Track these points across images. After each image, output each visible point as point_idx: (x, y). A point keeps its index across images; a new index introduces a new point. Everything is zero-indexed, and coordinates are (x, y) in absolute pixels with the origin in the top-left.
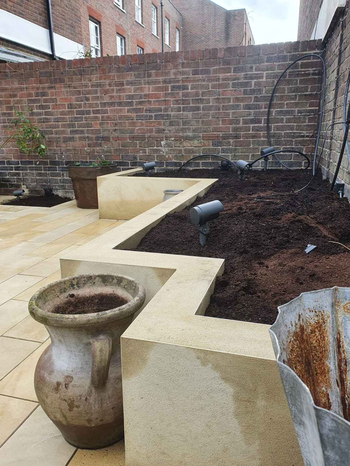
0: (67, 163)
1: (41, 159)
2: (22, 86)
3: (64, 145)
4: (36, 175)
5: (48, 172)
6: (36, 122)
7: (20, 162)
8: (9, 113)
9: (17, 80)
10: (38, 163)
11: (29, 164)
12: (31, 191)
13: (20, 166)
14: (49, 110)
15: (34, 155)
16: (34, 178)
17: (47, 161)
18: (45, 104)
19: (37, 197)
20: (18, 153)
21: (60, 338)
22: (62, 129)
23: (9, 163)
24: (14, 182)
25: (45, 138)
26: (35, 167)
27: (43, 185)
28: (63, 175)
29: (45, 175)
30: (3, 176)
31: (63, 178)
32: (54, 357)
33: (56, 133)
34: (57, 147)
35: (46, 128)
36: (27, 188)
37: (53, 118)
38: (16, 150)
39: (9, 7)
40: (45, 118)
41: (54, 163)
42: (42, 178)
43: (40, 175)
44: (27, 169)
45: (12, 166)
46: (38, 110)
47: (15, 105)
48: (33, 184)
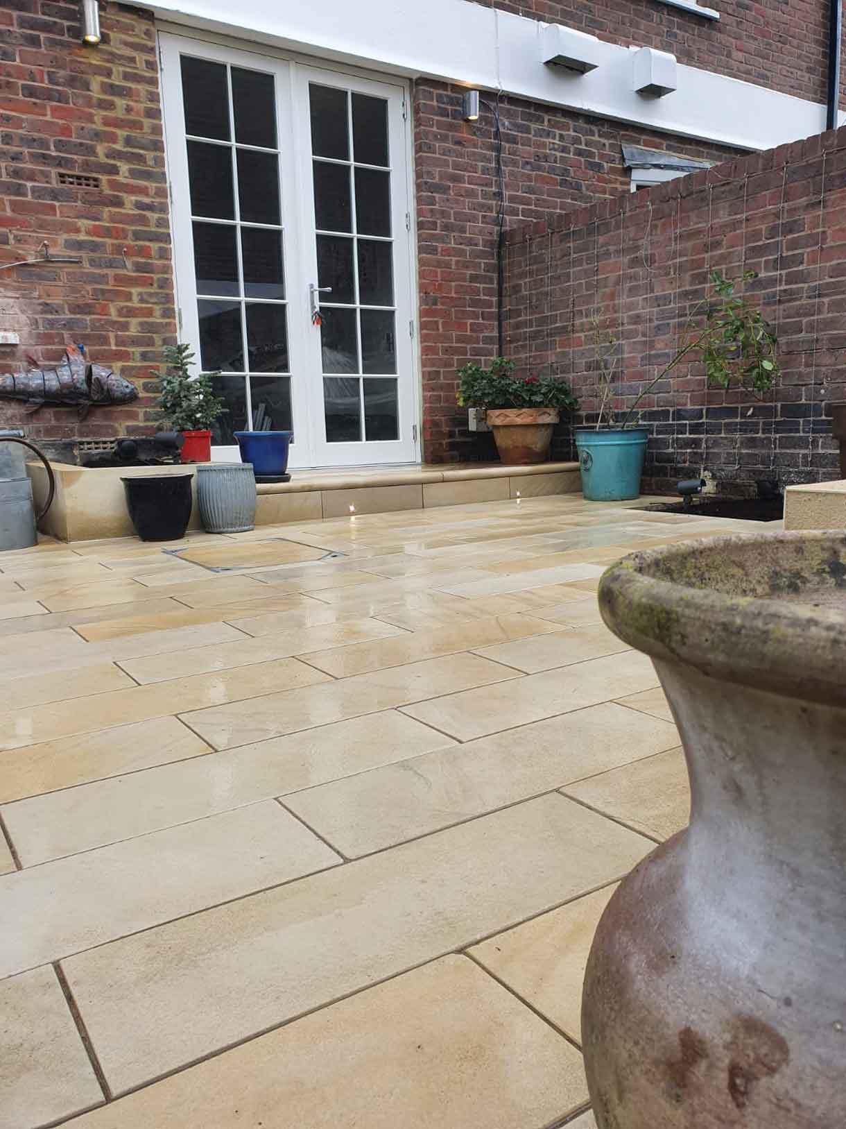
0: (830, 410)
1: (760, 400)
2: (738, 216)
3: (827, 360)
4: (742, 443)
5: (773, 436)
6: (759, 305)
7: (704, 411)
8: (696, 291)
9: (728, 203)
10: (750, 413)
11: (728, 417)
12: (722, 485)
13: (703, 423)
14: (801, 268)
15: (742, 392)
16: (736, 451)
17: (776, 406)
18: (790, 253)
19: (737, 501)
20: (702, 390)
21: (737, 767)
22: (830, 315)
23: (679, 415)
24: (685, 462)
25: (778, 343)
26: (741, 424)
27: (754, 472)
28: (815, 442)
29: (766, 443)
30: (660, 449)
31: (815, 452)
32: (691, 884)
33: (811, 327)
34: (807, 365)
35: (784, 318)
36: (714, 477)
37: (809, 287)
38: (700, 383)
39: (735, 65)
40: (785, 291)
41: (795, 411)
42: (757, 451)
43: (752, 443)
44: (721, 430)
45: (684, 422)
46: (770, 272)
47: (713, 268)
48: (731, 469)
